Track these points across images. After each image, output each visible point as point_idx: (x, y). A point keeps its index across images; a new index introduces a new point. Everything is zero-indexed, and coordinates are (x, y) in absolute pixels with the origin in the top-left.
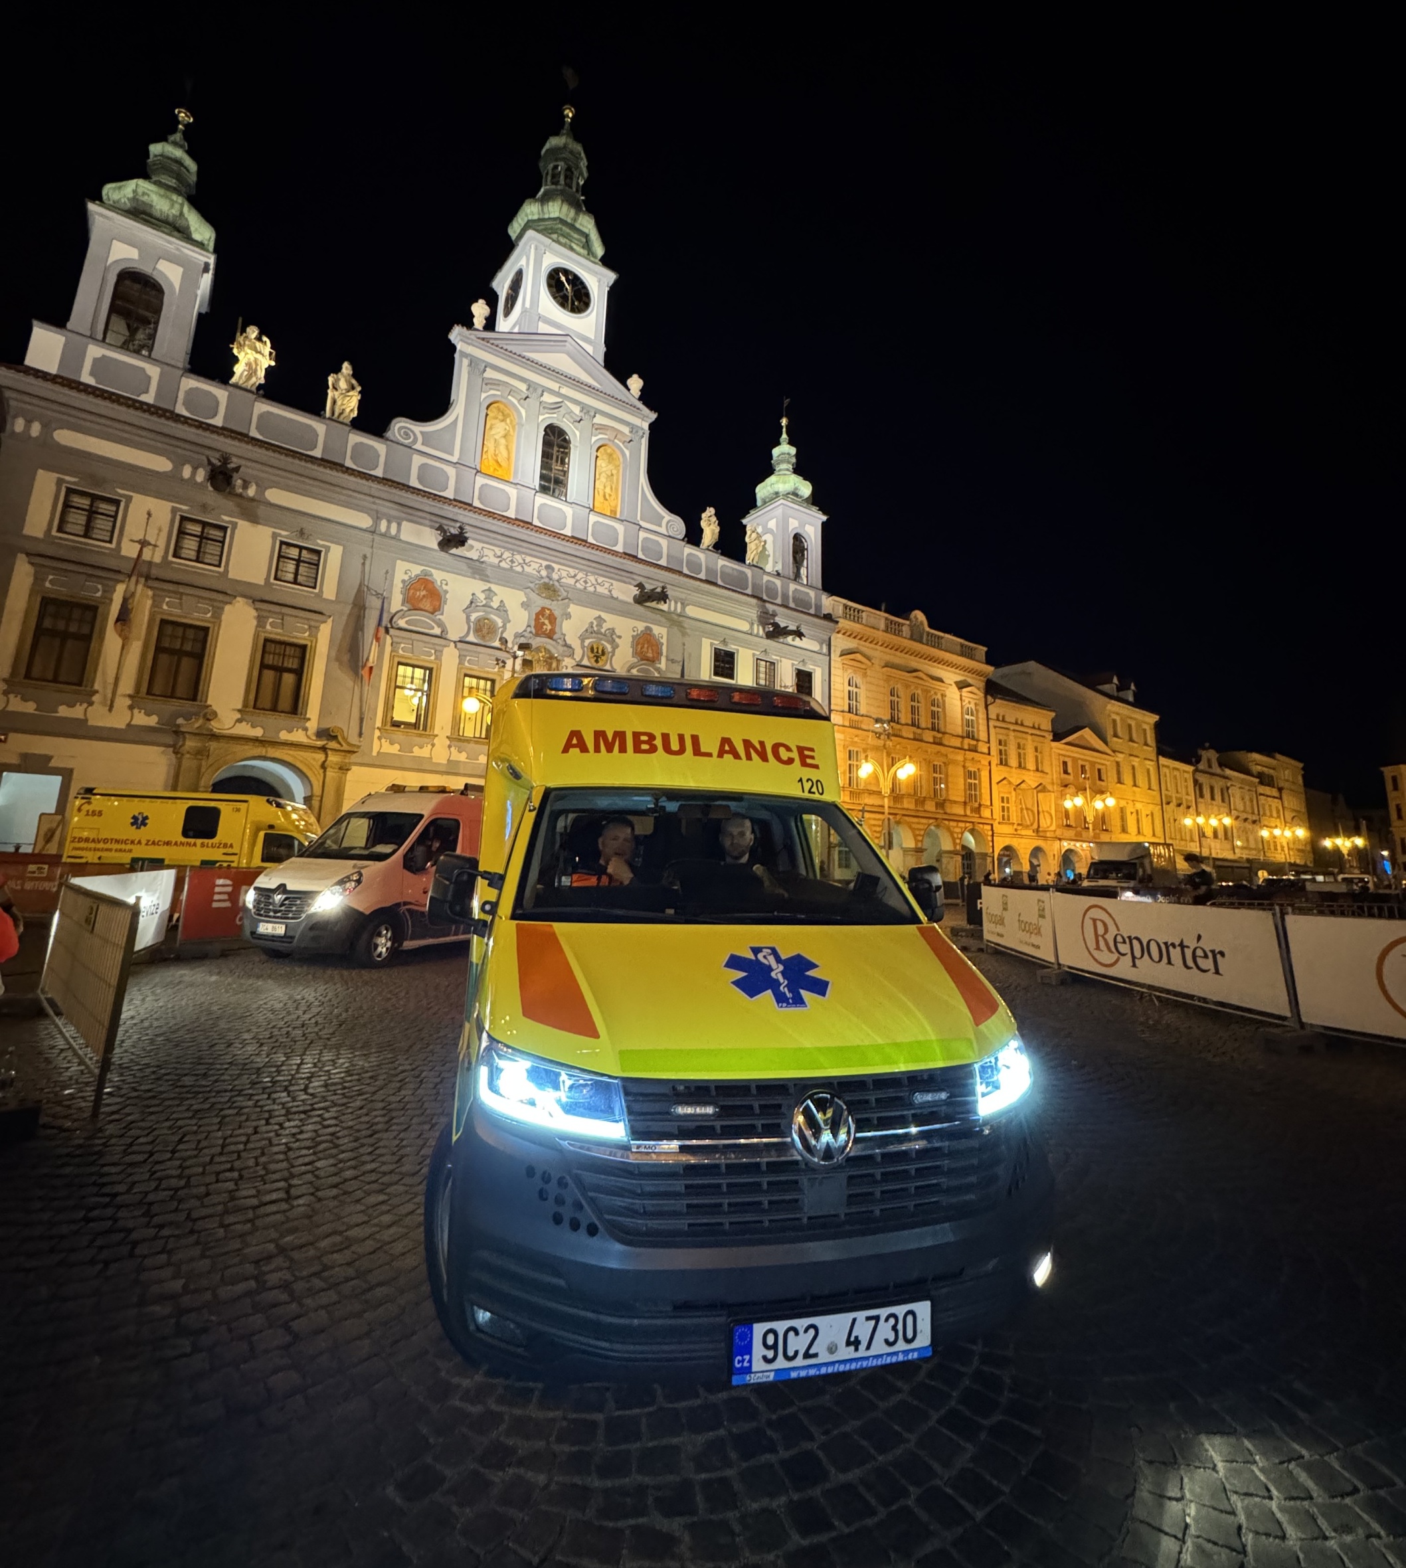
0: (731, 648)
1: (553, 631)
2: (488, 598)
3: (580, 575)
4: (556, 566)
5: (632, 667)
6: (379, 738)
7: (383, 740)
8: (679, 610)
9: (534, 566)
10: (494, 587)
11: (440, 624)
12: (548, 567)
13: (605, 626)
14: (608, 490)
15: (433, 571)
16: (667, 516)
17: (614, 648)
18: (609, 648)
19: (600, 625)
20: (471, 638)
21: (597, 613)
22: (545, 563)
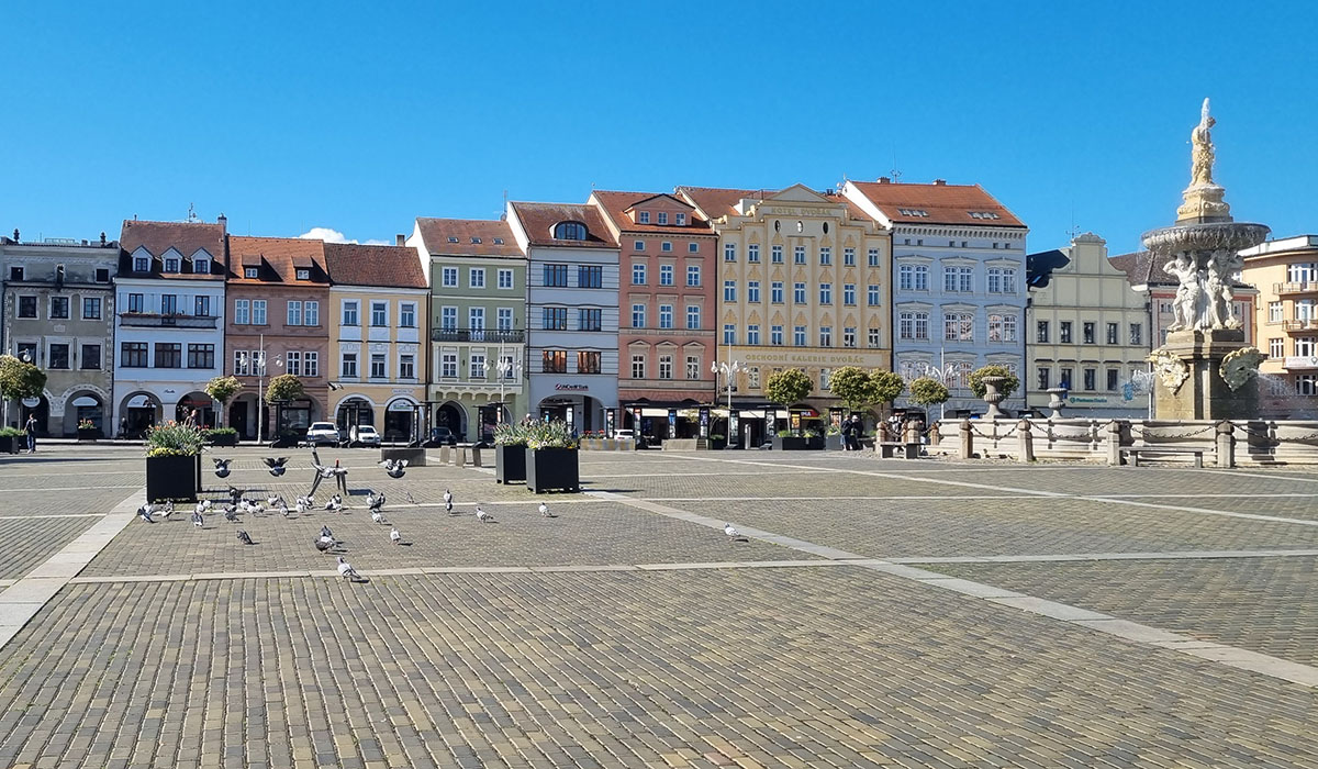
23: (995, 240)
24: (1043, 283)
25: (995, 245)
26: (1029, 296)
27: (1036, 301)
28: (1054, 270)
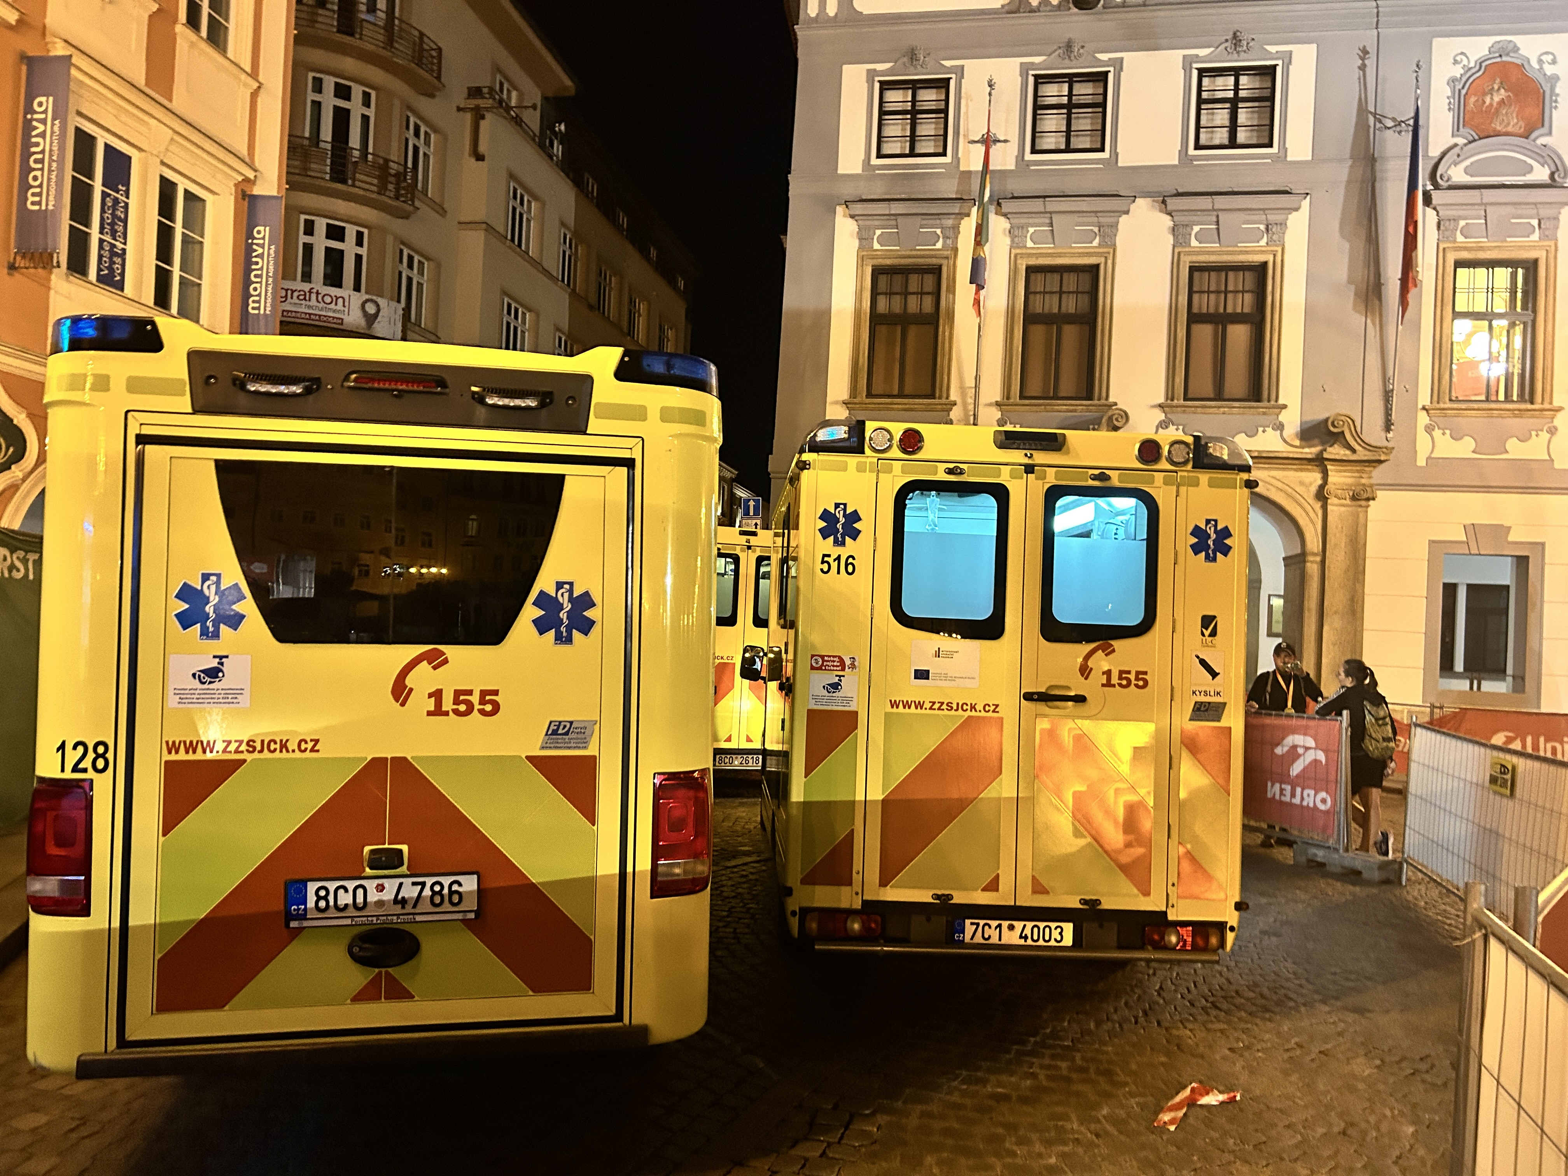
6: (1429, 429)
7: (1437, 433)
11: (1546, 155)
15: (1518, 40)
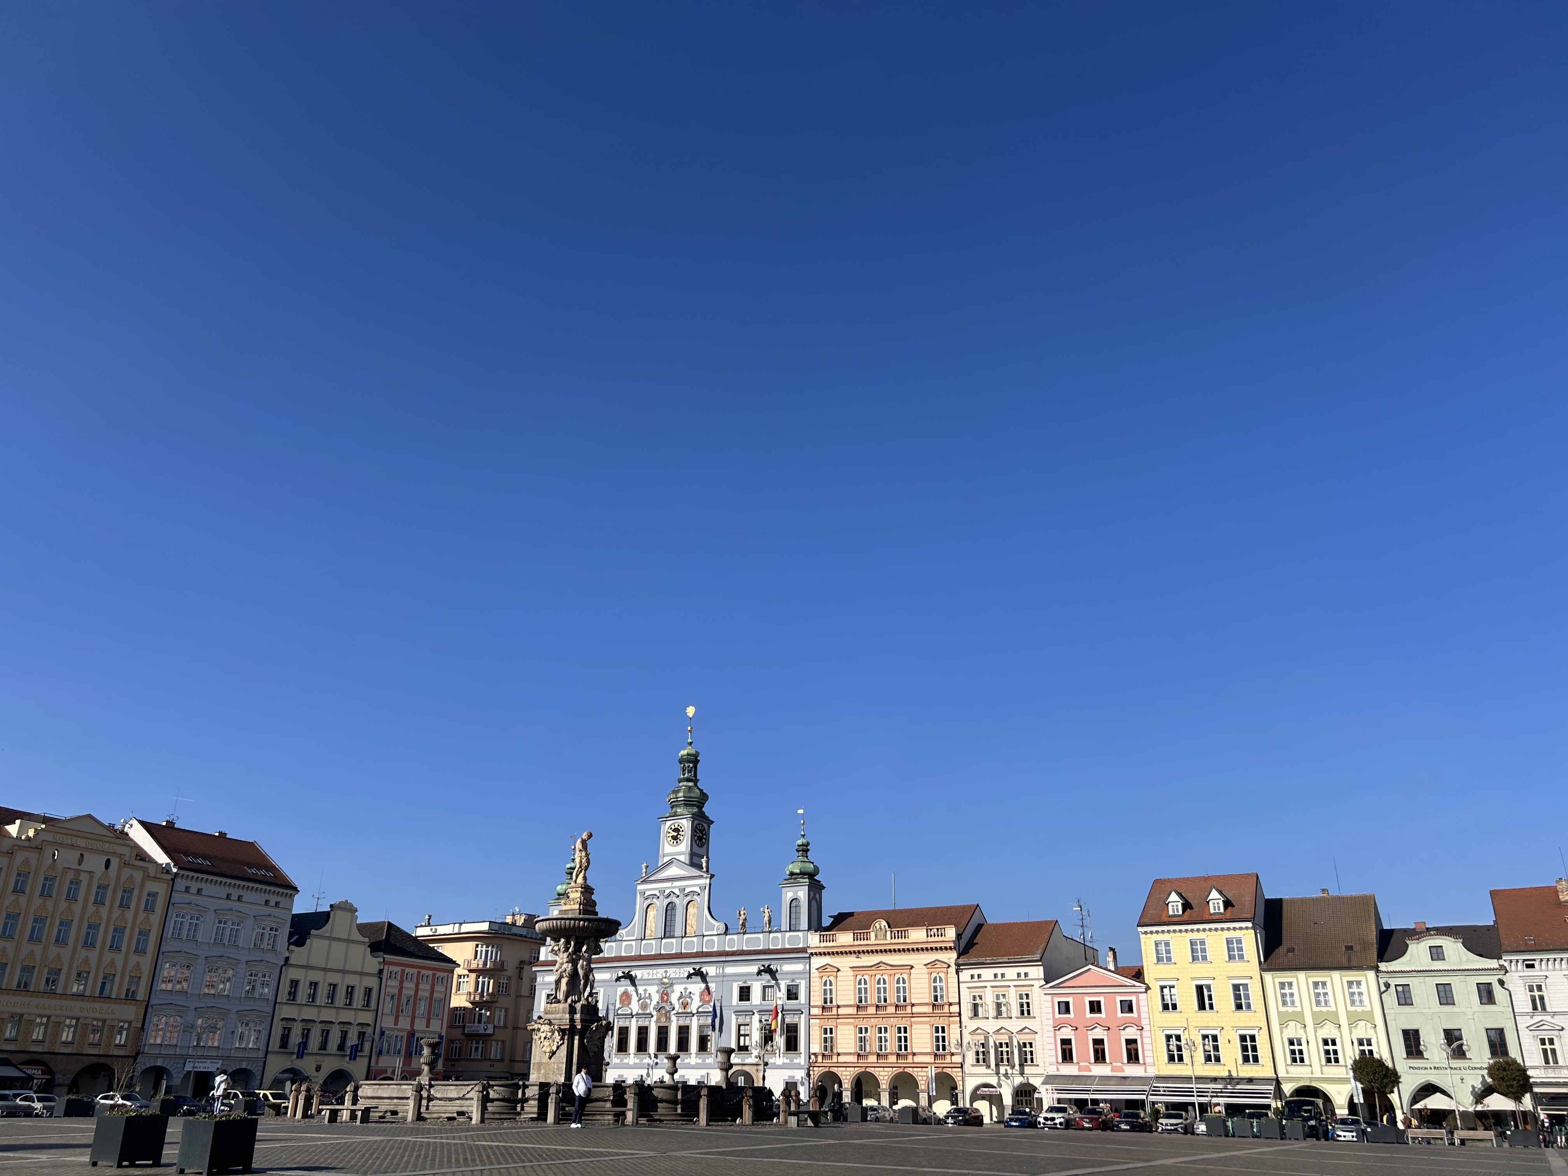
0: (749, 984)
1: (667, 999)
2: (645, 993)
3: (678, 970)
4: (668, 970)
5: (699, 1008)
6: (614, 1058)
7: (616, 1058)
8: (721, 972)
9: (659, 973)
10: (647, 987)
11: (630, 1009)
12: (666, 972)
13: (688, 991)
14: (693, 922)
15: (628, 988)
16: (716, 924)
17: (692, 999)
18: (689, 1000)
19: (685, 992)
20: (640, 1012)
21: (684, 986)
22: (664, 970)
23: (267, 897)
24: (300, 943)
25: (266, 901)
26: (287, 955)
27: (292, 961)
28: (313, 932)
